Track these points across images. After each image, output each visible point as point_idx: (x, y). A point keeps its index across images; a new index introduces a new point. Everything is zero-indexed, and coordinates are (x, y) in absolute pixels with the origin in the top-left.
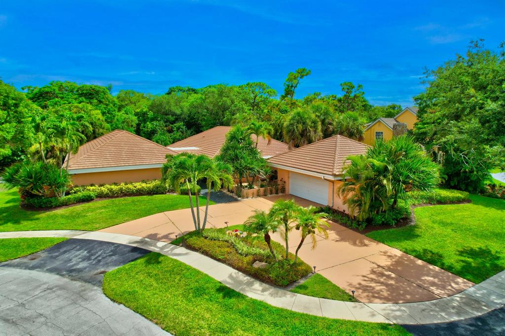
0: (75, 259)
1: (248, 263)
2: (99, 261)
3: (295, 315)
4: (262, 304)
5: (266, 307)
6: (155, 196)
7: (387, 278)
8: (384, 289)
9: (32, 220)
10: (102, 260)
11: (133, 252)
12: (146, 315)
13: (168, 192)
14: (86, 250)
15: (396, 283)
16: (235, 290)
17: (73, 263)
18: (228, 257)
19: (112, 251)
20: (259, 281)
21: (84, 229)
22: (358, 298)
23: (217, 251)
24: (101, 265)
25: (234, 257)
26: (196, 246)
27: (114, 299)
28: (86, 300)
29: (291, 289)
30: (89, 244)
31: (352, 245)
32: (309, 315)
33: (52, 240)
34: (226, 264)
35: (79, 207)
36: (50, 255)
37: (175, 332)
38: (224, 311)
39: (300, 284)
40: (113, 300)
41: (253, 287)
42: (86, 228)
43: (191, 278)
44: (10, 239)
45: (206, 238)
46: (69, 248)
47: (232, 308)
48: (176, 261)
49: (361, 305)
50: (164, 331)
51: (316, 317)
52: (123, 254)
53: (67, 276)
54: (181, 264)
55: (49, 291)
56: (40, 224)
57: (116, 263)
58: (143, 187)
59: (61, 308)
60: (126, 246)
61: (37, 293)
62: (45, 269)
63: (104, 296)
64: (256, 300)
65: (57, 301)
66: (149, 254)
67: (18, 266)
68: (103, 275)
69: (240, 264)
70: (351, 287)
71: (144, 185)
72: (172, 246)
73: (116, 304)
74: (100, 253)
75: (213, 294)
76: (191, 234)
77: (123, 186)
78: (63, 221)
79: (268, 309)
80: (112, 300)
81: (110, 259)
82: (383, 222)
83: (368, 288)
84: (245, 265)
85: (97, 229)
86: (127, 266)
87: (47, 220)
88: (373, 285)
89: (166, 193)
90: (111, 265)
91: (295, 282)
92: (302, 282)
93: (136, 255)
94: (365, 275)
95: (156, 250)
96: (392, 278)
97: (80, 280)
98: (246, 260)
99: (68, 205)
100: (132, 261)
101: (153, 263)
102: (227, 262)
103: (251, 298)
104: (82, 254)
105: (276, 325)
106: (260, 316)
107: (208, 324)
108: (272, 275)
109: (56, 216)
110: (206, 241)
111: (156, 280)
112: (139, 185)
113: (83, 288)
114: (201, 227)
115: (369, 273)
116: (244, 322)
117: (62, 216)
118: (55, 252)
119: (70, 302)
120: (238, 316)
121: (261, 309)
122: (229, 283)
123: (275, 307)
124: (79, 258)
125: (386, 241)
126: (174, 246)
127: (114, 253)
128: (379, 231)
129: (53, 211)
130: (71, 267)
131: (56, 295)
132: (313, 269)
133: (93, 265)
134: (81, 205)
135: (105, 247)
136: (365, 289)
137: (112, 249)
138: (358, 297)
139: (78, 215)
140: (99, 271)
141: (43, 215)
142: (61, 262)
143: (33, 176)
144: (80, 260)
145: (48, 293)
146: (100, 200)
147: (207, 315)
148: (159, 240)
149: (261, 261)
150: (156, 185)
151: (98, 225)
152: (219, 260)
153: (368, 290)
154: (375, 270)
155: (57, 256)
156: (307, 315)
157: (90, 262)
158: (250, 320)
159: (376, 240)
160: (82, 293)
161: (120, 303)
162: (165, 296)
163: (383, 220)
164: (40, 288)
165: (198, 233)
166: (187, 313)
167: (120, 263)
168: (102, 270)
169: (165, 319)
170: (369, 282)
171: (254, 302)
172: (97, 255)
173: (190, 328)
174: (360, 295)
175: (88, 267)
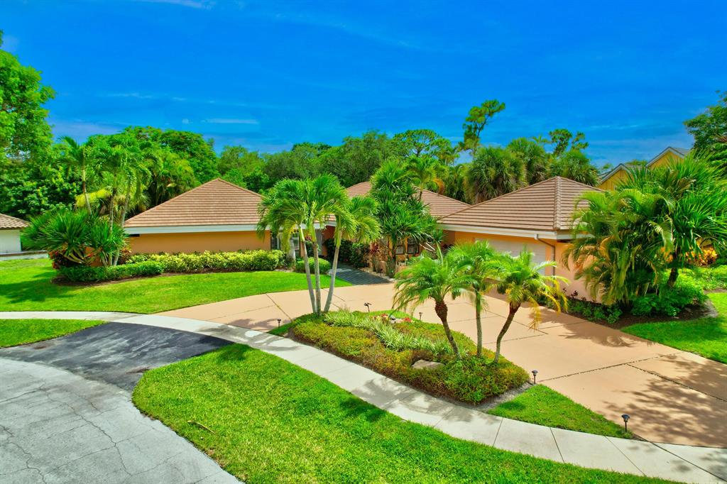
0: (105, 350)
1: (403, 362)
2: (144, 354)
3: (502, 456)
4: (430, 432)
5: (441, 439)
6: (256, 272)
7: (689, 398)
8: (690, 418)
9: (60, 297)
10: (148, 354)
11: (202, 343)
12: (196, 441)
13: (278, 267)
14: (126, 339)
15: (714, 410)
16: (377, 406)
17: (100, 355)
18: (366, 353)
19: (167, 341)
20: (425, 393)
21: (135, 311)
22: (635, 432)
23: (348, 344)
24: (144, 360)
25: (377, 353)
26: (311, 336)
27: (147, 411)
28: (97, 409)
29: (489, 408)
30: (136, 330)
31: (599, 343)
32: (534, 458)
33: (79, 323)
34: (363, 365)
35: (135, 283)
36: (69, 343)
37: (246, 475)
38: (352, 442)
39: (507, 400)
40: (144, 413)
41: (413, 403)
42: (138, 309)
43: (296, 384)
44: (19, 320)
45: (330, 324)
46: (102, 334)
47: (369, 438)
48: (274, 357)
49: (647, 445)
50: (225, 473)
51: (550, 463)
52: (184, 345)
53: (82, 373)
54: (281, 362)
55: (40, 393)
56: (70, 302)
57: (169, 358)
58: (238, 258)
59: (46, 420)
60: (192, 334)
61: (17, 394)
62: (51, 362)
63: (132, 404)
64: (419, 425)
65: (45, 409)
66: (229, 346)
67: (12, 356)
68: (142, 374)
69: (389, 364)
70: (616, 411)
71: (240, 255)
72: (270, 337)
73: (147, 419)
74: (147, 343)
75: (333, 412)
76: (304, 318)
77: (207, 254)
78: (107, 300)
79: (443, 443)
80: (142, 412)
81: (162, 352)
82: (654, 309)
83: (654, 415)
84: (397, 366)
85: (155, 312)
86: (186, 362)
87: (83, 298)
88: (664, 410)
89: (274, 270)
90: (161, 361)
91: (497, 396)
92: (511, 397)
93: (207, 347)
94: (639, 391)
95: (242, 341)
96: (702, 401)
97: (100, 379)
98: (399, 357)
99: (120, 280)
100: (198, 355)
101: (232, 360)
102: (364, 361)
103: (409, 422)
104: (119, 344)
105: (461, 474)
106: (428, 456)
107: (316, 465)
108: (452, 382)
109: (98, 293)
110: (329, 329)
111: (231, 385)
112: (232, 256)
113: (99, 392)
114: (322, 309)
115: (646, 388)
116: (392, 466)
117: (107, 294)
118: (79, 340)
119: (68, 412)
120: (379, 454)
121: (429, 443)
122: (365, 395)
123: (458, 440)
124: (112, 349)
125: (667, 340)
126: (274, 336)
127: (171, 344)
128: (647, 324)
129: (96, 287)
130: (94, 361)
131: (49, 398)
132: (531, 376)
133: (131, 359)
134: (139, 281)
135: (158, 334)
136: (648, 416)
137: (170, 337)
138: (635, 429)
139: (132, 293)
140: (138, 368)
141: (79, 291)
142: (83, 353)
143: (68, 228)
144: (113, 351)
145: (37, 396)
146: (169, 275)
147: (317, 449)
148: (250, 328)
149: (428, 359)
150: (258, 256)
151: (157, 307)
152: (350, 358)
153: (654, 418)
154: (657, 384)
155: (79, 345)
156: (528, 457)
157: (127, 354)
158: (406, 462)
159: (645, 338)
160: (93, 400)
161: (156, 418)
162: (241, 411)
163: (654, 304)
164: (28, 388)
165: (317, 316)
166: (278, 441)
167: (178, 358)
168: (144, 366)
169: (231, 450)
170: (651, 404)
171: (414, 428)
172: (143, 345)
173: (278, 470)
174: (638, 426)
175: (121, 361)
